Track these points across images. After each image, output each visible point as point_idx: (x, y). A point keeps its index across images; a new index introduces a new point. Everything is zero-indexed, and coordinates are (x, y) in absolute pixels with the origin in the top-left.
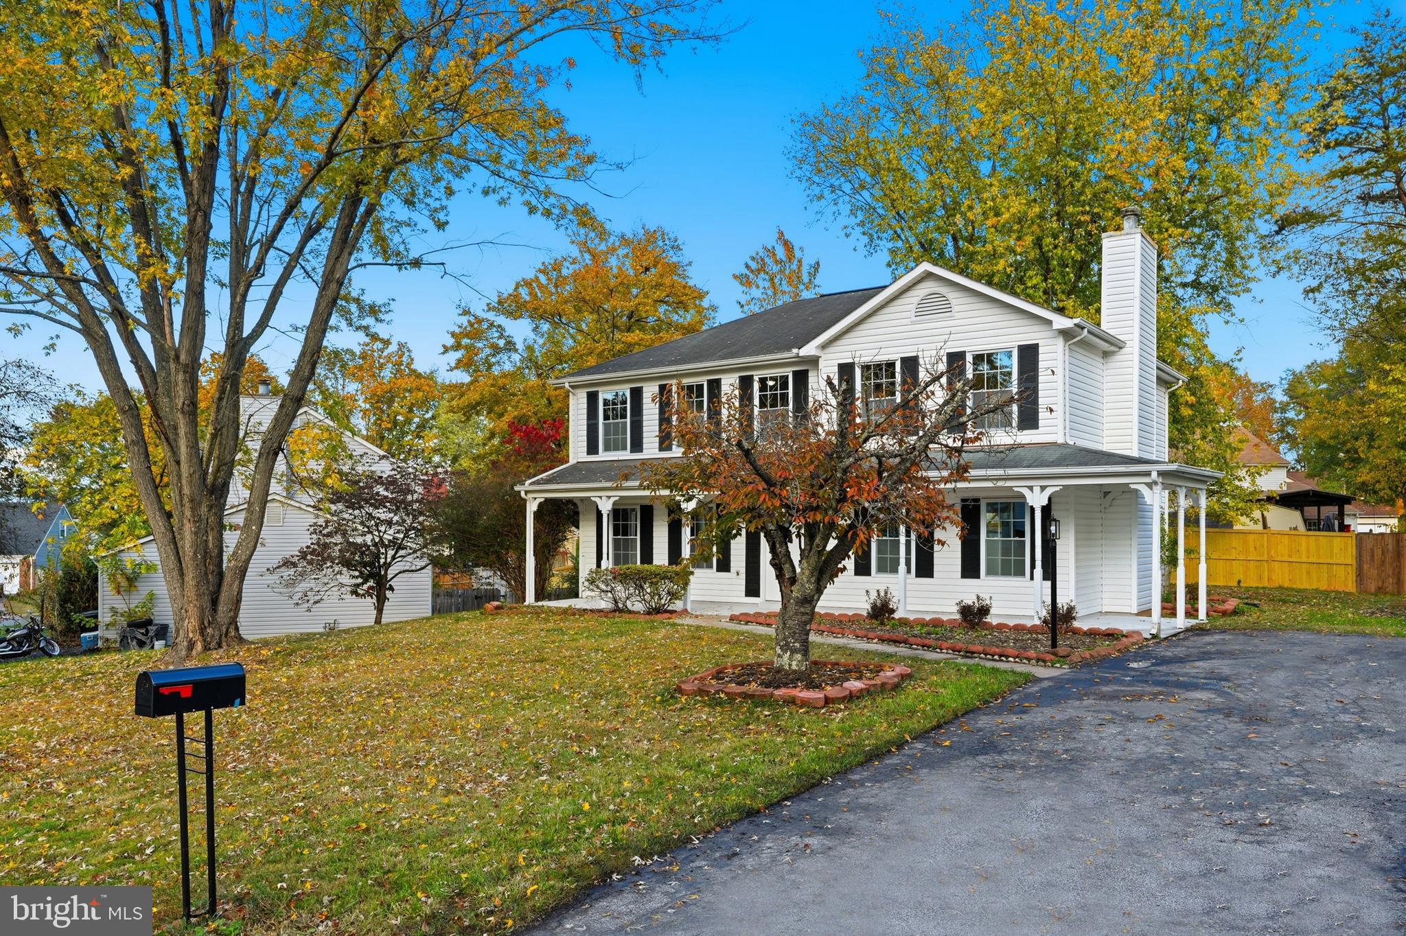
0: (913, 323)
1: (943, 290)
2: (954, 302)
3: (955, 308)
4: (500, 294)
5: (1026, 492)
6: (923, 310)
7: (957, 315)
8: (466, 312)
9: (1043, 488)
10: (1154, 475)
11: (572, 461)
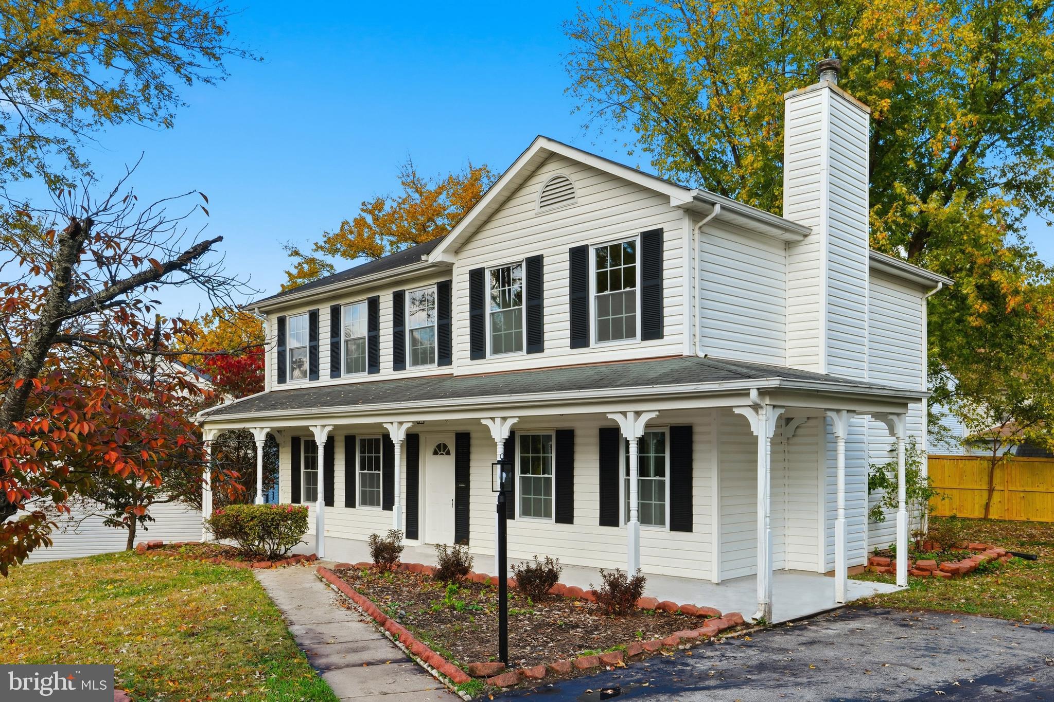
0: (538, 215)
1: (566, 172)
2: (577, 185)
3: (578, 193)
4: (326, 234)
5: (619, 418)
6: (548, 200)
7: (581, 201)
8: (296, 253)
9: (638, 414)
10: (754, 394)
11: (267, 390)
